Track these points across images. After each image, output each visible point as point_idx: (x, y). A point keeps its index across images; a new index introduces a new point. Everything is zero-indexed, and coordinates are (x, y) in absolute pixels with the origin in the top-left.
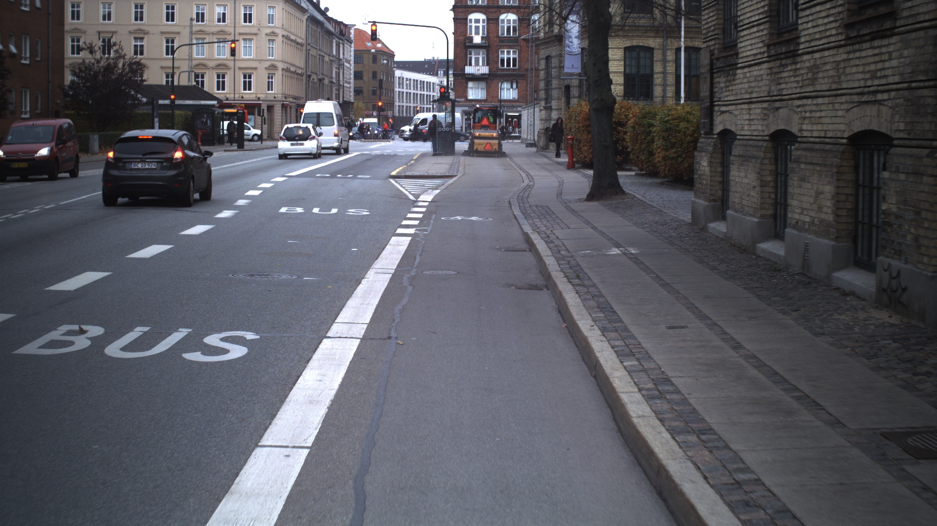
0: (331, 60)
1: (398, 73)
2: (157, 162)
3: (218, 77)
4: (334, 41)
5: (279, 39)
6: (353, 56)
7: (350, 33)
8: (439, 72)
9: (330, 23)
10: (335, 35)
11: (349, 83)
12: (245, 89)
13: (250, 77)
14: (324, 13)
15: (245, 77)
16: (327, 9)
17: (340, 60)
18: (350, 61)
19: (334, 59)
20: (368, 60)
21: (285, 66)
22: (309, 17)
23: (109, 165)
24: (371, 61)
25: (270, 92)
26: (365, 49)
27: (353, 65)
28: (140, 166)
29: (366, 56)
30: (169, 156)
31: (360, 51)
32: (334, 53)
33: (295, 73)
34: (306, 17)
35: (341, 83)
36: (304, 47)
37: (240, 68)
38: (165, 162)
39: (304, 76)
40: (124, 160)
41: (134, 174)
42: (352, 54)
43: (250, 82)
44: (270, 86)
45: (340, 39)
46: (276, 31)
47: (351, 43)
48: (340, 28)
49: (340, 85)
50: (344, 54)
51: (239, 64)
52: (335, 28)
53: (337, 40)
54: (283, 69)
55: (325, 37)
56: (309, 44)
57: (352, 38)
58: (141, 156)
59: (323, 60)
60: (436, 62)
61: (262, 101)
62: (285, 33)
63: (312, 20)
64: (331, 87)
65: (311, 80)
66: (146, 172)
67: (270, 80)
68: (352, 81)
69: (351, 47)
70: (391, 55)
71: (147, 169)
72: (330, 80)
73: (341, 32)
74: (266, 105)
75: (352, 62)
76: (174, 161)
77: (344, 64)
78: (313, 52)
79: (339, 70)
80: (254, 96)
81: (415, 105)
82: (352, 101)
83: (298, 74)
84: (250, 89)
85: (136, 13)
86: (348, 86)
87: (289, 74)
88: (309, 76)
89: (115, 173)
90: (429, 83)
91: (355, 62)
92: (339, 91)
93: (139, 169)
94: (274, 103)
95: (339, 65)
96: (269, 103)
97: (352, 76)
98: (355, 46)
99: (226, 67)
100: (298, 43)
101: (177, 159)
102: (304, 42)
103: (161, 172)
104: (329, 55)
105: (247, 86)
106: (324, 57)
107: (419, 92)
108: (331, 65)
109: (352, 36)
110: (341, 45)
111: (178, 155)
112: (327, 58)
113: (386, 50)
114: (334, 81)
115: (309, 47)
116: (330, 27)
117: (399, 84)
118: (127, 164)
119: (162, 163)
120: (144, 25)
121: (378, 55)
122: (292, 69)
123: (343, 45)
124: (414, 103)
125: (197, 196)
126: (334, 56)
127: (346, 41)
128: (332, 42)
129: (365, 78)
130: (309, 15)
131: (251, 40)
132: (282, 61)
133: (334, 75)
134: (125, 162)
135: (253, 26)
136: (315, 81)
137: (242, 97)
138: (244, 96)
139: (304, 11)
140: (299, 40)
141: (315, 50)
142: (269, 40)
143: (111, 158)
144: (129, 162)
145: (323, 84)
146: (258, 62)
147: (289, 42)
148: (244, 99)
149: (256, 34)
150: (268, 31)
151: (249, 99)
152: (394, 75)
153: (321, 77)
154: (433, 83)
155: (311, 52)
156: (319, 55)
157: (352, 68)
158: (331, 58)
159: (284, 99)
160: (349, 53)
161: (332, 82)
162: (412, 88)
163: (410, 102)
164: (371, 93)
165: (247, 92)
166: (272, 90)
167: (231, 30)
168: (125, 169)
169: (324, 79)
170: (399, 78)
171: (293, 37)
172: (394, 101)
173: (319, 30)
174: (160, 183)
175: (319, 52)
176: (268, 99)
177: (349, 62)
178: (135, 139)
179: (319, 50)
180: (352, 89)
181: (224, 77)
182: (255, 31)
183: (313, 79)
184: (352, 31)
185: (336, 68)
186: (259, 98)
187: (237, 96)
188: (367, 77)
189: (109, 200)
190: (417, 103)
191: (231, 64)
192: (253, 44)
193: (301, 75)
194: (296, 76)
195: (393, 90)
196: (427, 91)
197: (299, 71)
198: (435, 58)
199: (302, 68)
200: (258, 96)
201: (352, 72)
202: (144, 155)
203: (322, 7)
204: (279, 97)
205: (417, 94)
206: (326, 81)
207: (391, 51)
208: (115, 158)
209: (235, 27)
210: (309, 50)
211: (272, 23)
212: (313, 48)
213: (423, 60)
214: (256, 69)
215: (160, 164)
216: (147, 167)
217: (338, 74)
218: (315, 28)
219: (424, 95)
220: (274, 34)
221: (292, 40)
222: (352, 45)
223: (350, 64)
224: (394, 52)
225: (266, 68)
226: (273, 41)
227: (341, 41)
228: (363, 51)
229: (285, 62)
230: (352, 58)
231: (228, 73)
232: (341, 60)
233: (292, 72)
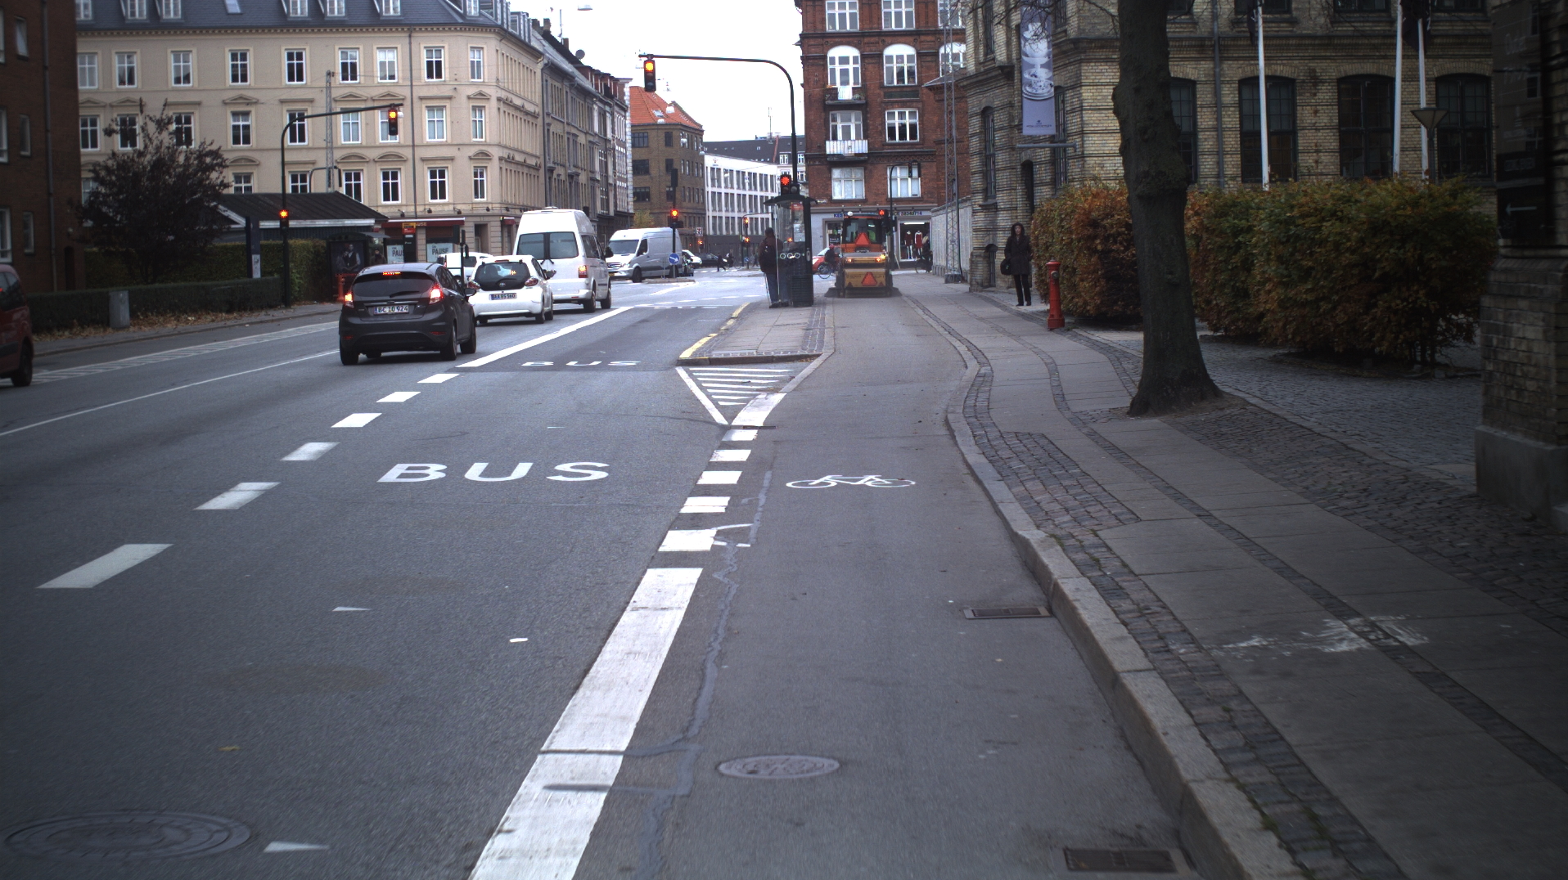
0: (590, 142)
1: (710, 161)
2: (410, 304)
3: (386, 177)
4: (596, 107)
5: (492, 105)
6: (629, 133)
7: (624, 94)
8: (781, 158)
9: (588, 78)
10: (596, 97)
11: (626, 181)
12: (434, 197)
13: (442, 175)
14: (575, 60)
15: (433, 175)
16: (581, 53)
17: (607, 141)
18: (625, 143)
19: (596, 140)
20: (656, 140)
21: (505, 153)
22: (546, 65)
23: (347, 312)
24: (662, 143)
25: (479, 200)
26: (651, 122)
27: (630, 149)
28: (387, 310)
29: (652, 134)
30: (424, 295)
31: (643, 125)
32: (596, 129)
33: (523, 164)
34: (541, 65)
35: (611, 181)
36: (540, 120)
37: (423, 160)
38: (419, 304)
39: (542, 171)
40: (366, 304)
41: (380, 321)
42: (628, 130)
43: (442, 184)
44: (478, 190)
45: (606, 104)
46: (486, 90)
47: (625, 111)
48: (606, 85)
49: (608, 184)
50: (613, 131)
51: (421, 153)
52: (597, 88)
53: (601, 105)
54: (501, 159)
55: (578, 100)
56: (548, 114)
57: (627, 102)
58: (388, 298)
59: (575, 142)
60: (774, 141)
61: (466, 216)
62: (503, 95)
63: (552, 69)
64: (593, 188)
65: (555, 176)
66: (395, 318)
67: (479, 179)
68: (630, 176)
69: (625, 117)
70: (696, 131)
71: (396, 314)
72: (591, 175)
73: (607, 89)
74: (472, 224)
75: (629, 145)
76: (431, 302)
77: (614, 149)
78: (556, 128)
79: (606, 157)
80: (451, 207)
81: (742, 215)
82: (631, 211)
83: (529, 167)
84: (443, 196)
85: (234, 67)
86: (624, 185)
87: (513, 167)
88: (551, 170)
89: (356, 321)
90: (763, 177)
91: (633, 146)
92: (607, 194)
93: (387, 314)
94: (486, 219)
95: (606, 150)
96: (478, 220)
97: (630, 168)
98: (632, 116)
99: (400, 159)
100: (527, 113)
101: (434, 299)
102: (538, 110)
103: (415, 317)
104: (586, 133)
105: (438, 190)
106: (577, 136)
107: (748, 193)
108: (592, 150)
109: (626, 98)
110: (608, 115)
111: (435, 294)
112: (582, 139)
113: (688, 123)
114: (598, 177)
115: (547, 120)
116: (588, 84)
117: (713, 180)
118: (370, 309)
119: (415, 305)
120: (249, 88)
121: (675, 133)
122: (519, 158)
123: (612, 114)
124: (739, 211)
125: (459, 350)
126: (596, 134)
127: (616, 108)
128: (590, 110)
129: (654, 172)
130: (546, 61)
131: (441, 108)
132: (499, 145)
133: (597, 168)
134: (368, 307)
135: (444, 84)
136: (563, 178)
137: (430, 211)
138: (433, 209)
139: (536, 54)
140: (530, 108)
141: (560, 126)
142: (474, 108)
143: (350, 303)
144: (372, 306)
145: (577, 183)
146: (457, 147)
147: (512, 112)
148: (433, 213)
149: (450, 98)
150: (472, 91)
151: (441, 214)
152: (703, 165)
153: (572, 170)
154: (772, 176)
155: (552, 129)
156: (568, 133)
157: (629, 153)
158: (591, 139)
159: (504, 212)
160: (622, 128)
161: (593, 180)
162: (735, 186)
163: (733, 211)
164: (664, 197)
165: (438, 201)
166: (483, 197)
167: (406, 92)
168: (366, 315)
169: (578, 175)
170: (712, 169)
171: (518, 102)
172: (704, 210)
173: (566, 89)
174: (415, 332)
175: (567, 129)
176: (475, 212)
177: (623, 145)
178: (379, 276)
179: (568, 124)
180: (630, 192)
181: (395, 176)
182: (447, 92)
183: (559, 175)
184: (627, 90)
185: (601, 154)
186: (459, 212)
187: (420, 209)
188: (657, 169)
189: (348, 357)
190: (745, 211)
191: (407, 153)
192: (446, 116)
193: (536, 168)
194: (526, 170)
195: (703, 190)
196: (761, 190)
197: (532, 162)
198: (774, 135)
199: (536, 157)
200: (459, 207)
201: (629, 161)
202: (391, 296)
203: (573, 50)
204: (497, 208)
205: (744, 196)
206: (583, 178)
207: (696, 123)
208: (355, 303)
209: (412, 85)
210: (549, 125)
211: (479, 77)
212: (556, 122)
213: (754, 139)
214: (452, 159)
215: (413, 307)
216: (396, 311)
217: (604, 165)
218: (558, 85)
219: (756, 197)
220: (482, 96)
221: (516, 108)
222: (628, 114)
223: (626, 148)
224: (701, 126)
225: (470, 158)
226: (481, 108)
227: (607, 108)
228: (649, 125)
229: (505, 147)
230: (629, 138)
231: (402, 167)
232: (610, 141)
233: (518, 163)
